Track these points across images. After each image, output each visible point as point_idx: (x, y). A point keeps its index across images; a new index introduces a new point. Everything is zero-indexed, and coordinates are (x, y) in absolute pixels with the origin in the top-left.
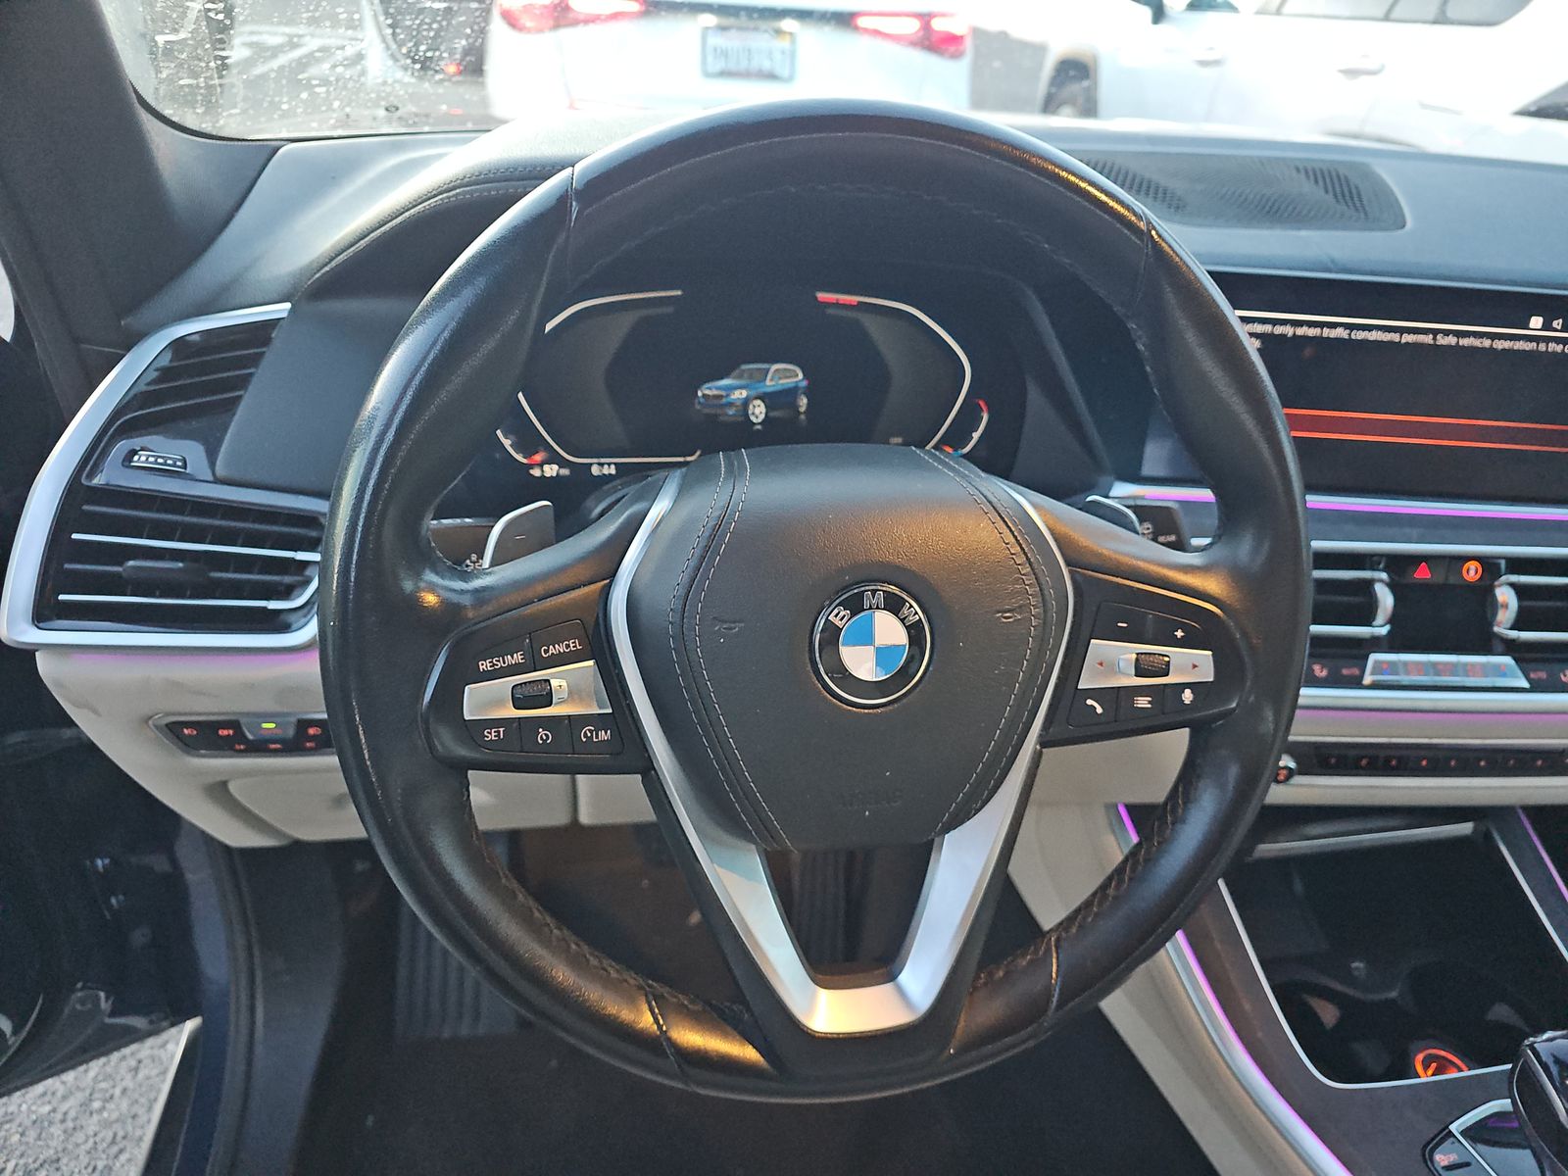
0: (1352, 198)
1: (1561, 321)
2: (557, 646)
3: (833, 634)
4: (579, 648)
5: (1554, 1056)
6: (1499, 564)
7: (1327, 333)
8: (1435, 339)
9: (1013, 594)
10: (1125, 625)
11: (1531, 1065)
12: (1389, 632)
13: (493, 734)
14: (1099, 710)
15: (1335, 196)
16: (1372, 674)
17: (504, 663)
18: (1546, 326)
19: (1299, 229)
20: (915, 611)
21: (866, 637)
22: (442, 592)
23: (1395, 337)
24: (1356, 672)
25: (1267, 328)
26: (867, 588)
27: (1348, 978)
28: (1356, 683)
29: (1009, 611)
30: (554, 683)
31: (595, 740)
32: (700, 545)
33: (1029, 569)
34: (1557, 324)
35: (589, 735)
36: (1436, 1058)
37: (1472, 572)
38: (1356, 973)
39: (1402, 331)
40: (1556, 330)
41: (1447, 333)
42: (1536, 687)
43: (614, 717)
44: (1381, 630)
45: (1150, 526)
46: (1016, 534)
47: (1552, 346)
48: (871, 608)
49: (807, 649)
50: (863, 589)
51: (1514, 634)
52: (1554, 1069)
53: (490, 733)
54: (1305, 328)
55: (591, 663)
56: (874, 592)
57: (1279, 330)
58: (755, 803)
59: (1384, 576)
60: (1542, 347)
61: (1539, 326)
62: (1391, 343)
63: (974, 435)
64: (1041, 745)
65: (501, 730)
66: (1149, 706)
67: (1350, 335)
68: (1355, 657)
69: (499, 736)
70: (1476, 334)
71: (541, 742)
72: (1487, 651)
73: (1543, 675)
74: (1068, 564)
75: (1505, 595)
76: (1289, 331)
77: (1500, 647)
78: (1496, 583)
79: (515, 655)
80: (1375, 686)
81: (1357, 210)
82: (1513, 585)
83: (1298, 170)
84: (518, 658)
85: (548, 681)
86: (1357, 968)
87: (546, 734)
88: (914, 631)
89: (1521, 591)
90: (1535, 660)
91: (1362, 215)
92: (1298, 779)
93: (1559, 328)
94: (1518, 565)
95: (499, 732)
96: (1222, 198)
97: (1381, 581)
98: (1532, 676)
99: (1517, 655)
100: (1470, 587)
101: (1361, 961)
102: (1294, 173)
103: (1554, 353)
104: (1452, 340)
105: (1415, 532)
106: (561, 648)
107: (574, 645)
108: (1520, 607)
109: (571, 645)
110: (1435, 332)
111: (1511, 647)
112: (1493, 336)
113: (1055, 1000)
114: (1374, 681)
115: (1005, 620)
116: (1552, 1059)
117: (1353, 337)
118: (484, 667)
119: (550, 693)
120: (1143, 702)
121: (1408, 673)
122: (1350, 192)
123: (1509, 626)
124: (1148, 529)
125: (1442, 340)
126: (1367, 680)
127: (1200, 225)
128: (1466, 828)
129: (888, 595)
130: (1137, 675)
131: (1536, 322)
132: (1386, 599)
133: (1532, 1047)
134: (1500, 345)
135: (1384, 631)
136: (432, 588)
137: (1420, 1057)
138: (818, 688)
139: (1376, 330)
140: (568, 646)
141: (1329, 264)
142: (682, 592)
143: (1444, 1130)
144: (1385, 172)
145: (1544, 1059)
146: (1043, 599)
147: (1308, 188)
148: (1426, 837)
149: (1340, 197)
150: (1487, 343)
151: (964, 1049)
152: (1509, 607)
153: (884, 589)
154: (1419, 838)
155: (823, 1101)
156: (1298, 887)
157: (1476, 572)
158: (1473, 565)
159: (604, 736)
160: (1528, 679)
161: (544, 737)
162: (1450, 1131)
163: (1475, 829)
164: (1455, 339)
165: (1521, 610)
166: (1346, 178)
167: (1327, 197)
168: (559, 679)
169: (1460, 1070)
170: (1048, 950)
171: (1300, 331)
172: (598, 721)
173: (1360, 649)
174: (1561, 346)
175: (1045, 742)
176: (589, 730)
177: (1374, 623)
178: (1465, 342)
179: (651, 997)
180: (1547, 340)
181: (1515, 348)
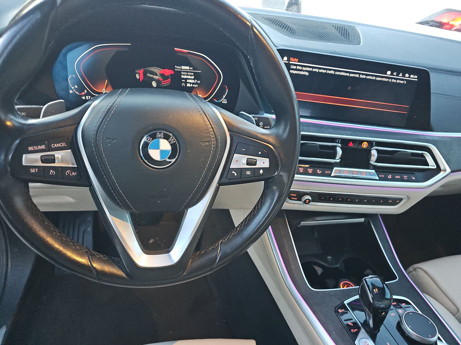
0: (346, 35)
1: (396, 73)
2: (57, 144)
3: (146, 145)
4: (65, 145)
5: (371, 283)
6: (373, 143)
7: (328, 72)
8: (359, 76)
9: (206, 137)
10: (244, 150)
11: (365, 286)
12: (340, 161)
13: (34, 170)
14: (236, 175)
15: (341, 34)
16: (334, 173)
17: (38, 148)
18: (392, 74)
19: (328, 42)
20: (173, 140)
21: (157, 147)
22: (14, 122)
23: (348, 74)
24: (330, 172)
25: (311, 69)
26: (158, 131)
27: (326, 261)
28: (329, 175)
29: (205, 142)
30: (56, 156)
31: (71, 175)
32: (103, 114)
33: (212, 130)
34: (395, 74)
35: (69, 173)
36: (346, 284)
37: (365, 145)
38: (328, 260)
39: (350, 73)
40: (394, 76)
41: (363, 74)
42: (381, 179)
43: (78, 169)
44: (337, 160)
45: (262, 123)
46: (209, 119)
47: (393, 81)
48: (159, 138)
49: (138, 149)
50: (156, 131)
51: (376, 164)
52: (371, 287)
53: (33, 170)
54: (322, 70)
55: (70, 150)
56: (160, 133)
57: (314, 70)
58: (121, 196)
59: (340, 145)
60: (390, 80)
61: (390, 74)
62: (346, 76)
63: (224, 96)
64: (219, 185)
65: (37, 169)
66: (250, 174)
67: (335, 73)
68: (329, 168)
69: (36, 171)
70: (371, 75)
71: (51, 174)
72: (368, 168)
73: (383, 176)
74: (229, 130)
75: (374, 153)
76: (317, 70)
77: (372, 167)
78: (372, 149)
79: (42, 146)
80: (334, 177)
81: (347, 38)
82: (376, 150)
83: (333, 26)
84: (43, 147)
85: (54, 155)
86: (329, 258)
87: (53, 172)
88: (173, 146)
89: (378, 151)
90: (382, 172)
91: (348, 40)
92: (311, 203)
93: (395, 75)
94: (379, 144)
95: (36, 170)
96: (308, 31)
97: (339, 146)
98: (380, 176)
99: (375, 170)
100: (364, 149)
101: (330, 256)
102: (332, 27)
103: (394, 82)
104: (364, 77)
105: (349, 132)
106: (59, 145)
107: (63, 144)
108: (378, 156)
109: (63, 145)
110: (360, 74)
111: (375, 168)
112: (376, 76)
113: (218, 260)
114: (335, 175)
115: (204, 145)
116: (371, 284)
117: (336, 74)
118: (30, 149)
119: (54, 159)
120: (248, 173)
121: (344, 173)
122: (346, 33)
123: (374, 162)
124: (262, 124)
125: (361, 76)
126: (332, 175)
127: (298, 39)
128: (362, 220)
129: (164, 134)
130: (247, 165)
131: (389, 73)
132: (339, 152)
133: (365, 280)
134: (378, 79)
135: (339, 161)
136: (10, 120)
137: (342, 283)
138: (141, 162)
139: (343, 72)
140: (61, 145)
141: (334, 52)
142: (96, 129)
143: (343, 303)
144: (359, 29)
145: (368, 284)
146: (216, 139)
147: (334, 31)
148: (350, 222)
149: (343, 35)
150: (374, 78)
151: (189, 273)
152: (375, 156)
153: (164, 132)
154: (348, 222)
155: (142, 288)
156: (316, 235)
157: (366, 145)
158: (365, 143)
159: (74, 174)
160: (378, 176)
161: (52, 173)
162: (344, 303)
163: (365, 221)
164: (365, 76)
165: (378, 157)
166: (347, 29)
167: (339, 34)
168: (58, 155)
169: (352, 286)
170: (218, 246)
171: (320, 71)
172: (72, 169)
173: (331, 166)
174: (396, 81)
175: (220, 184)
176: (69, 172)
177: (336, 159)
178: (368, 77)
179: (89, 255)
180: (392, 78)
181: (382, 80)
